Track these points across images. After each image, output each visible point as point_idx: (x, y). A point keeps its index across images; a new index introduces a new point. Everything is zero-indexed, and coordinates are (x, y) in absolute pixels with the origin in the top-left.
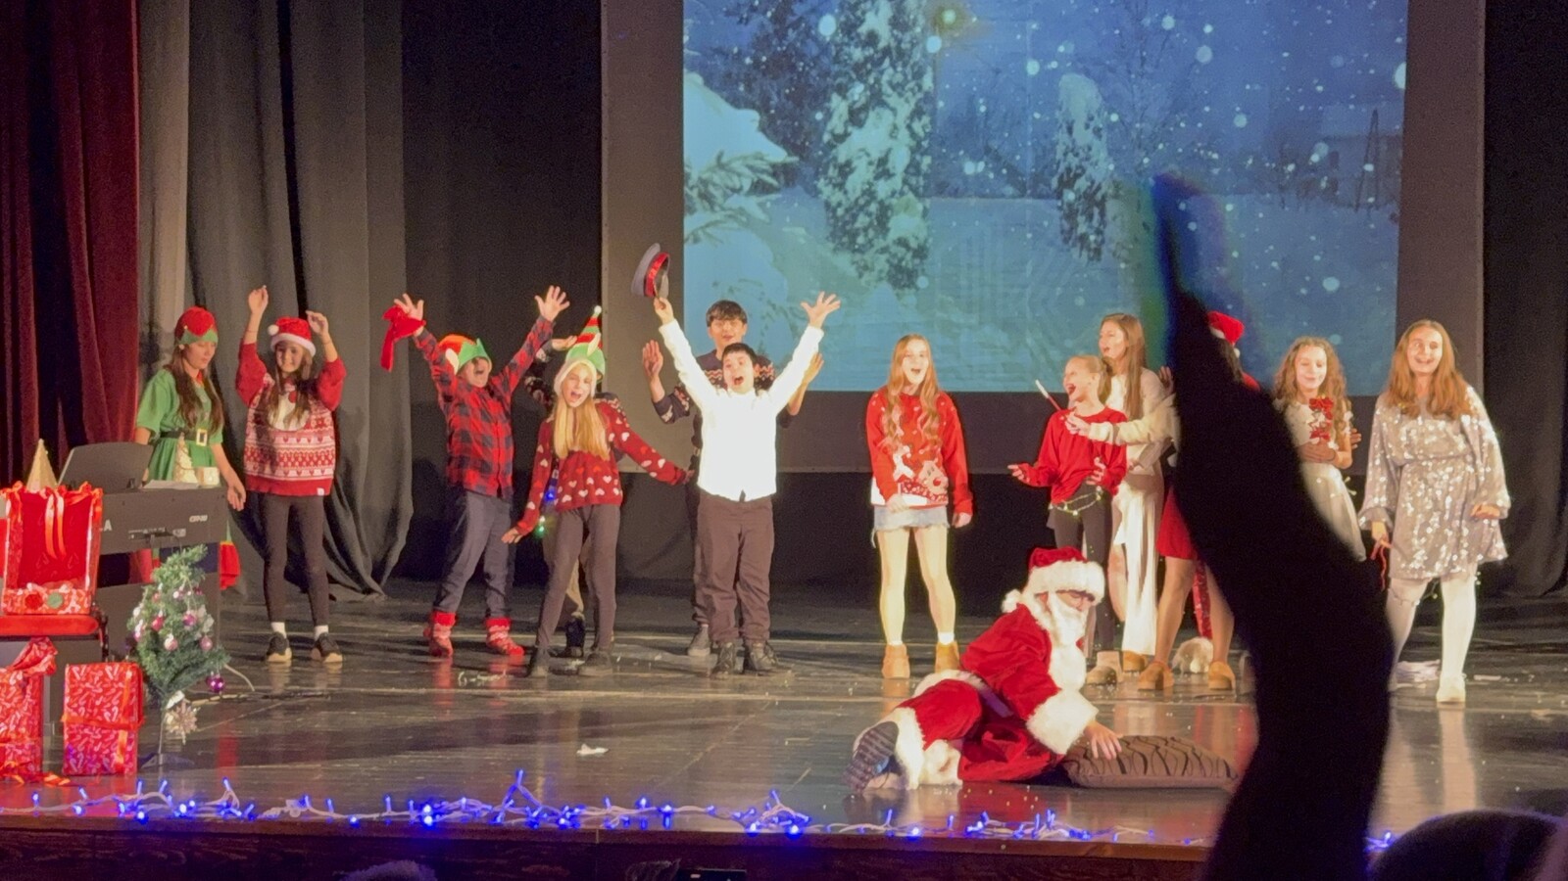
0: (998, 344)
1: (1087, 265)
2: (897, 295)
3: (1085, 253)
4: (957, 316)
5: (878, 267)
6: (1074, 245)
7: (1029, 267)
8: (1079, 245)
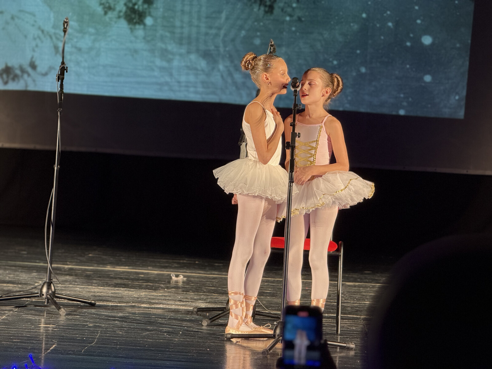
0: (199, 68)
1: (263, 17)
2: (131, 29)
3: (262, 8)
4: (172, 47)
5: (118, 8)
6: (255, 3)
7: (223, 15)
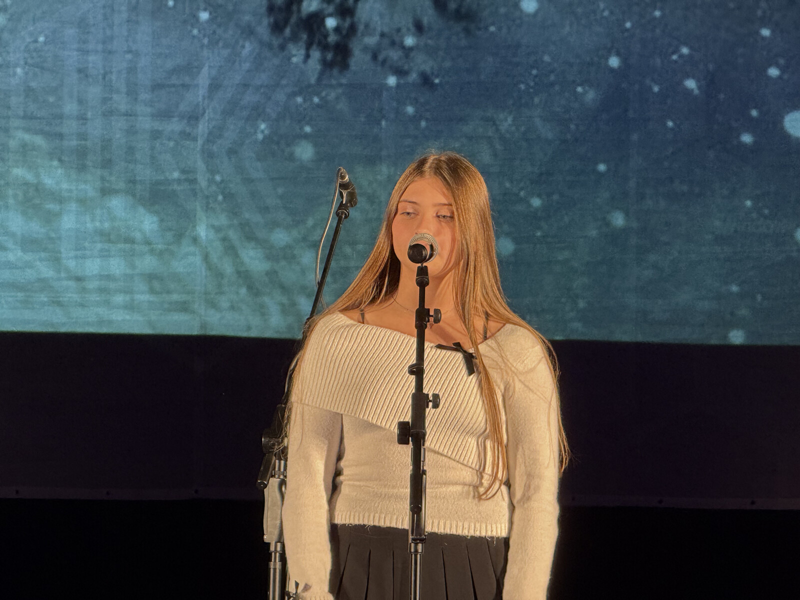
1: (319, 79)
3: (316, 54)
4: (54, 177)
6: (294, 38)
8: (305, 36)
